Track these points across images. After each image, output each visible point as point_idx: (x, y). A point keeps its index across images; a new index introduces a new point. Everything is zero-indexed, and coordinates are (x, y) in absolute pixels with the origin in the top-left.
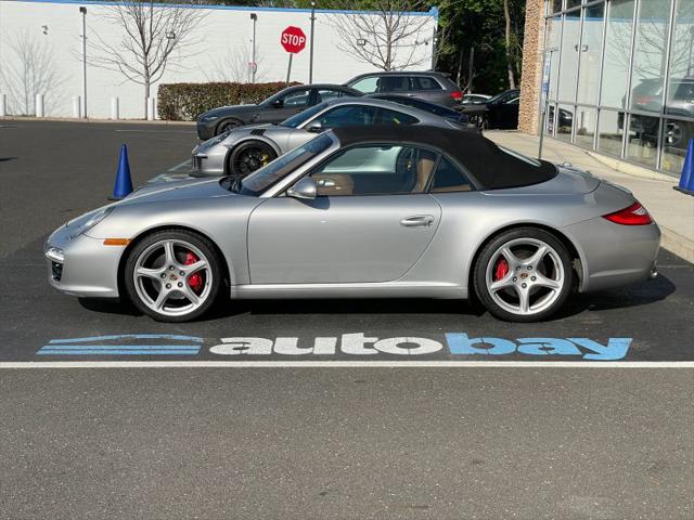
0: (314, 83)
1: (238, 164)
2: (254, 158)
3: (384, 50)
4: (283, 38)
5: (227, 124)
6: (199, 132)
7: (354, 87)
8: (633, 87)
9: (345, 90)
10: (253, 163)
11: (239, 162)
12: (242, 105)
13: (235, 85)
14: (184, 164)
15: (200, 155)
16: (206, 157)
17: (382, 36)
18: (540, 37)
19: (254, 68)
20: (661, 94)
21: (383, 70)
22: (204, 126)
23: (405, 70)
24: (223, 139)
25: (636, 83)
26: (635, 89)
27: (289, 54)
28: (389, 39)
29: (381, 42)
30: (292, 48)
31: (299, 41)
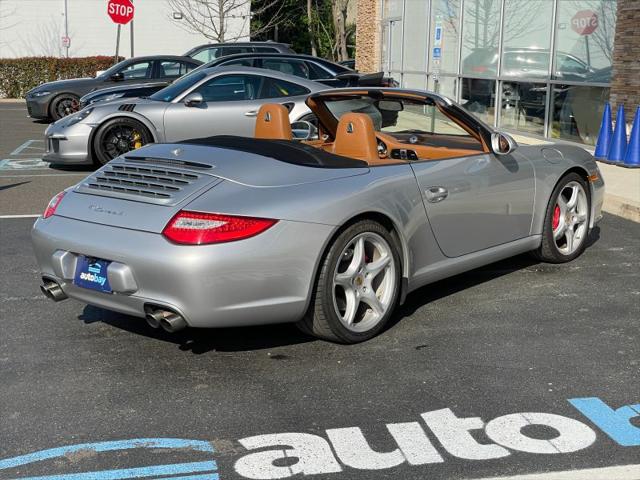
0: (136, 56)
1: (104, 145)
2: (124, 138)
3: (217, 20)
4: (109, 8)
5: (62, 100)
6: (29, 109)
7: (194, 58)
8: (463, 58)
9: (187, 62)
10: (123, 144)
11: (106, 142)
12: (59, 81)
13: (52, 59)
14: (25, 146)
15: (56, 136)
16: (64, 139)
17: (213, 6)
18: (376, 7)
19: (67, 42)
20: (497, 62)
21: (217, 42)
22: (36, 103)
23: (239, 41)
24: (84, 116)
25: (466, 53)
26: (466, 60)
27: (117, 24)
28: (221, 9)
29: (213, 13)
30: (119, 19)
31: (125, 11)
